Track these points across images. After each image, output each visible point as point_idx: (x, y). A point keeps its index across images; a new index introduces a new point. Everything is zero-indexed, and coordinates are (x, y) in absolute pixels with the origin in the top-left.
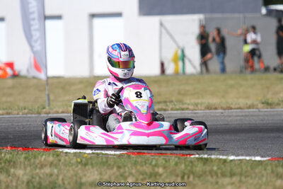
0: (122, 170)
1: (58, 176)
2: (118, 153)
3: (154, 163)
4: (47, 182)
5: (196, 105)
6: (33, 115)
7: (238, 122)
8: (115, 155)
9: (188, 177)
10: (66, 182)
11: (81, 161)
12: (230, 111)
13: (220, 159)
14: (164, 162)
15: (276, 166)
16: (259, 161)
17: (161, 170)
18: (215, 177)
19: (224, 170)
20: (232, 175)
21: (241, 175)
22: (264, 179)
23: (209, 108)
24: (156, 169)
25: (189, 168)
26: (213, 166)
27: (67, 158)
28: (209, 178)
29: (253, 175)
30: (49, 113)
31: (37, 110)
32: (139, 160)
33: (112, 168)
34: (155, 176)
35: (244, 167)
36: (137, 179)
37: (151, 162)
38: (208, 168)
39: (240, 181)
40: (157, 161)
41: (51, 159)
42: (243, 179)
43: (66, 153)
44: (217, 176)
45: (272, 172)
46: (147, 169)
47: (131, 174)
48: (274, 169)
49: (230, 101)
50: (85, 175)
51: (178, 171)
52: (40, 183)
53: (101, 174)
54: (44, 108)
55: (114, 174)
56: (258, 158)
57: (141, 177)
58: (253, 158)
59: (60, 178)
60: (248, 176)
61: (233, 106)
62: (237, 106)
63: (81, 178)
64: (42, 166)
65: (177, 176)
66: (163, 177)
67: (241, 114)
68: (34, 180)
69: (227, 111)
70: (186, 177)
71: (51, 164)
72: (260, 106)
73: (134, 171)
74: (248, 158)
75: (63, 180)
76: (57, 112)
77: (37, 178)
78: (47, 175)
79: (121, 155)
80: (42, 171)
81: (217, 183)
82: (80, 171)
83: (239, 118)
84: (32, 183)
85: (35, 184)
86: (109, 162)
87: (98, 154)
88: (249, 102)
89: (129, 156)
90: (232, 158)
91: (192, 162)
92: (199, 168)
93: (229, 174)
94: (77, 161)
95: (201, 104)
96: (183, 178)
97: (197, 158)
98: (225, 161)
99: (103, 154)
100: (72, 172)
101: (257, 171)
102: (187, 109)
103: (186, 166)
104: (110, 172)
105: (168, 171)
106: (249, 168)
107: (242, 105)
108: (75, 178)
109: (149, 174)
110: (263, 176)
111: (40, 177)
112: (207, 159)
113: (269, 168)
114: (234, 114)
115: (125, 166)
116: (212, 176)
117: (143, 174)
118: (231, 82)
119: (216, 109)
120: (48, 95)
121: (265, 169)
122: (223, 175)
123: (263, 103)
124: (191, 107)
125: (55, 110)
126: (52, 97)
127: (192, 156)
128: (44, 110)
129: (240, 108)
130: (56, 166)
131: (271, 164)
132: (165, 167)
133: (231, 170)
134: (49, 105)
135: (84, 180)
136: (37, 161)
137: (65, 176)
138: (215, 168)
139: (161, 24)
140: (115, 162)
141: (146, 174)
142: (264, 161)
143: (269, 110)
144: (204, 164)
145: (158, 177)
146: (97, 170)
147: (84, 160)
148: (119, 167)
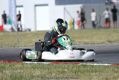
0: (50, 70)
1: (23, 73)
2: (48, 63)
3: (63, 67)
4: (19, 76)
5: (80, 42)
6: (12, 48)
7: (97, 50)
8: (47, 64)
9: (78, 73)
10: (27, 76)
11: (33, 67)
12: (94, 45)
13: (91, 65)
14: (67, 67)
15: (114, 68)
16: (107, 66)
17: (66, 70)
18: (89, 73)
19: (92, 70)
20: (96, 72)
21: (100, 71)
22: (109, 73)
23: (85, 43)
24: (64, 70)
25: (78, 69)
26: (88, 68)
27: (27, 65)
28: (86, 73)
29: (105, 72)
30: (19, 47)
31: (13, 45)
32: (57, 66)
33: (46, 70)
34: (64, 73)
35: (101, 68)
36: (56, 74)
37: (62, 67)
38: (86, 69)
39: (100, 74)
40: (64, 66)
41: (20, 66)
42: (101, 73)
43: (26, 63)
44: (90, 72)
45: (113, 70)
46: (61, 70)
47: (54, 72)
48: (113, 69)
49: (94, 41)
50: (35, 73)
51: (73, 71)
52: (16, 76)
53: (41, 72)
54: (16, 44)
55: (47, 72)
56: (106, 65)
57: (58, 73)
58: (105, 65)
59: (24, 74)
60: (103, 72)
61: (95, 43)
62: (97, 43)
63: (33, 74)
64: (17, 69)
65: (73, 72)
66: (67, 73)
67: (98, 46)
68: (13, 75)
69: (93, 45)
70: (77, 73)
71: (20, 68)
72: (107, 42)
73: (55, 71)
74: (102, 64)
75: (25, 74)
76: (22, 46)
77: (15, 74)
78: (19, 73)
79: (49, 64)
80: (17, 71)
81: (90, 75)
82: (32, 71)
83: (98, 48)
84: (13, 76)
85: (14, 77)
86: (44, 67)
87: (40, 64)
88: (102, 41)
89: (53, 64)
90: (96, 64)
91: (79, 66)
92: (82, 69)
93: (95, 71)
94: (31, 67)
95: (82, 42)
96: (75, 73)
97: (81, 65)
98: (93, 66)
99: (42, 64)
100: (29, 71)
101: (106, 70)
102: (76, 44)
103: (76, 68)
104: (45, 71)
105: (69, 70)
106: (103, 69)
107: (99, 42)
108: (30, 74)
109: (61, 72)
110: (109, 72)
111: (16, 74)
112: (85, 65)
113: (111, 69)
114: (96, 46)
115: (51, 69)
116: (88, 72)
117: (59, 72)
118: (94, 33)
119: (88, 44)
120: (18, 39)
121: (110, 69)
122: (92, 72)
123: (108, 41)
124: (78, 43)
125: (21, 45)
126: (19, 40)
127: (79, 64)
128: (17, 45)
129: (98, 44)
130: (22, 69)
131: (112, 67)
132: (68, 69)
133: (96, 69)
134: (18, 43)
135: (34, 75)
136: (15, 67)
137: (26, 73)
138: (89, 69)
139: (65, 9)
140: (47, 67)
141: (60, 72)
142: (109, 66)
143: (110, 44)
144: (84, 67)
145: (65, 73)
146: (39, 70)
147: (34, 66)
148: (49, 69)
